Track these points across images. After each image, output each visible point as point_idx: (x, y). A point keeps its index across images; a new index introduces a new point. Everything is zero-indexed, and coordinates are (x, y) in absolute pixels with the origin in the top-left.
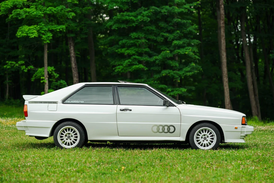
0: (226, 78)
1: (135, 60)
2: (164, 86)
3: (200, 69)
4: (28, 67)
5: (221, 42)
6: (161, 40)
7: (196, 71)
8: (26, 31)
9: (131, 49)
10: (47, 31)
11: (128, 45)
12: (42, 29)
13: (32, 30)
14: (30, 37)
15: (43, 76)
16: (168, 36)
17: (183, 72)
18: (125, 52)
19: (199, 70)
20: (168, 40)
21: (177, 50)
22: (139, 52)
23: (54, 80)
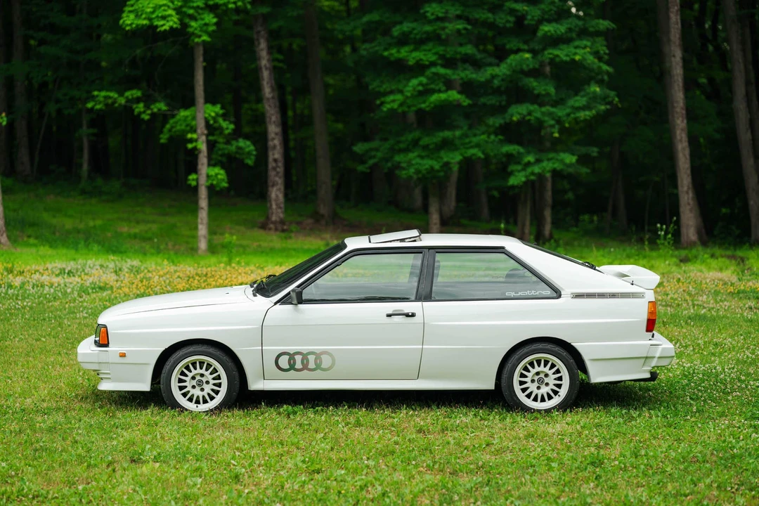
0: (681, 119)
1: (436, 78)
2: (514, 150)
3: (614, 100)
4: (152, 107)
6: (508, 21)
7: (603, 107)
8: (146, 13)
9: (424, 47)
10: (202, 9)
11: (418, 37)
12: (188, 5)
13: (163, 8)
14: (158, 30)
15: (194, 130)
16: (527, 11)
17: (568, 111)
18: (408, 56)
19: (610, 103)
20: (526, 22)
21: (551, 51)
22: (448, 56)
23: (221, 140)
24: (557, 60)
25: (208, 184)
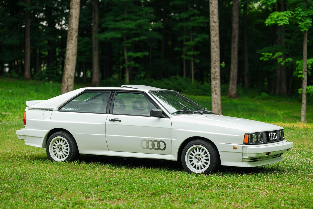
4: (286, 59)
10: (306, 17)
12: (298, 15)
13: (282, 16)
15: (302, 70)
25: (306, 93)
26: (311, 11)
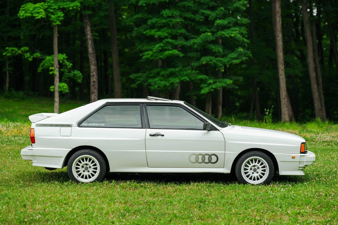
0: (281, 65)
1: (168, 44)
2: (204, 77)
3: (250, 55)
4: (34, 55)
5: (276, 19)
6: (201, 19)
8: (30, 10)
9: (162, 30)
10: (57, 10)
11: (159, 25)
12: (50, 7)
13: (38, 8)
15: (53, 66)
16: (210, 14)
17: (228, 59)
18: (155, 34)
19: (248, 57)
20: (209, 19)
21: (220, 32)
22: (173, 34)
23: (66, 71)
24: (223, 36)
25: (59, 90)
26: (61, 4)
